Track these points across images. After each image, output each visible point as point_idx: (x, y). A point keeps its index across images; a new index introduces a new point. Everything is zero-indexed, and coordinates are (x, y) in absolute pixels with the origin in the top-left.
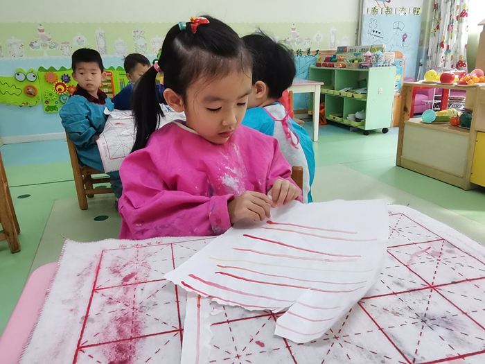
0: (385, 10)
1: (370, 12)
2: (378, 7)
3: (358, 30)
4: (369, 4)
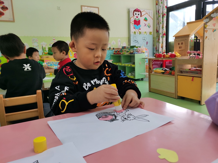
0: (139, 32)
1: (133, 33)
2: (136, 31)
3: (129, 40)
4: (132, 30)
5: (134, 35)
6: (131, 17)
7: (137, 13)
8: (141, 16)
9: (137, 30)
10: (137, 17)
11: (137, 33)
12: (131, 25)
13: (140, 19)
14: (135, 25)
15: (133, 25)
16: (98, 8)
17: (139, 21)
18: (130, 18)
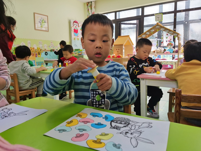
1: (73, 39)
4: (73, 36)
5: (75, 41)
6: (72, 26)
7: (76, 24)
8: (78, 26)
9: (76, 37)
10: (76, 27)
11: (76, 39)
12: (72, 32)
13: (78, 29)
14: (75, 33)
15: (73, 32)
16: (47, 16)
17: (77, 30)
18: (71, 28)
